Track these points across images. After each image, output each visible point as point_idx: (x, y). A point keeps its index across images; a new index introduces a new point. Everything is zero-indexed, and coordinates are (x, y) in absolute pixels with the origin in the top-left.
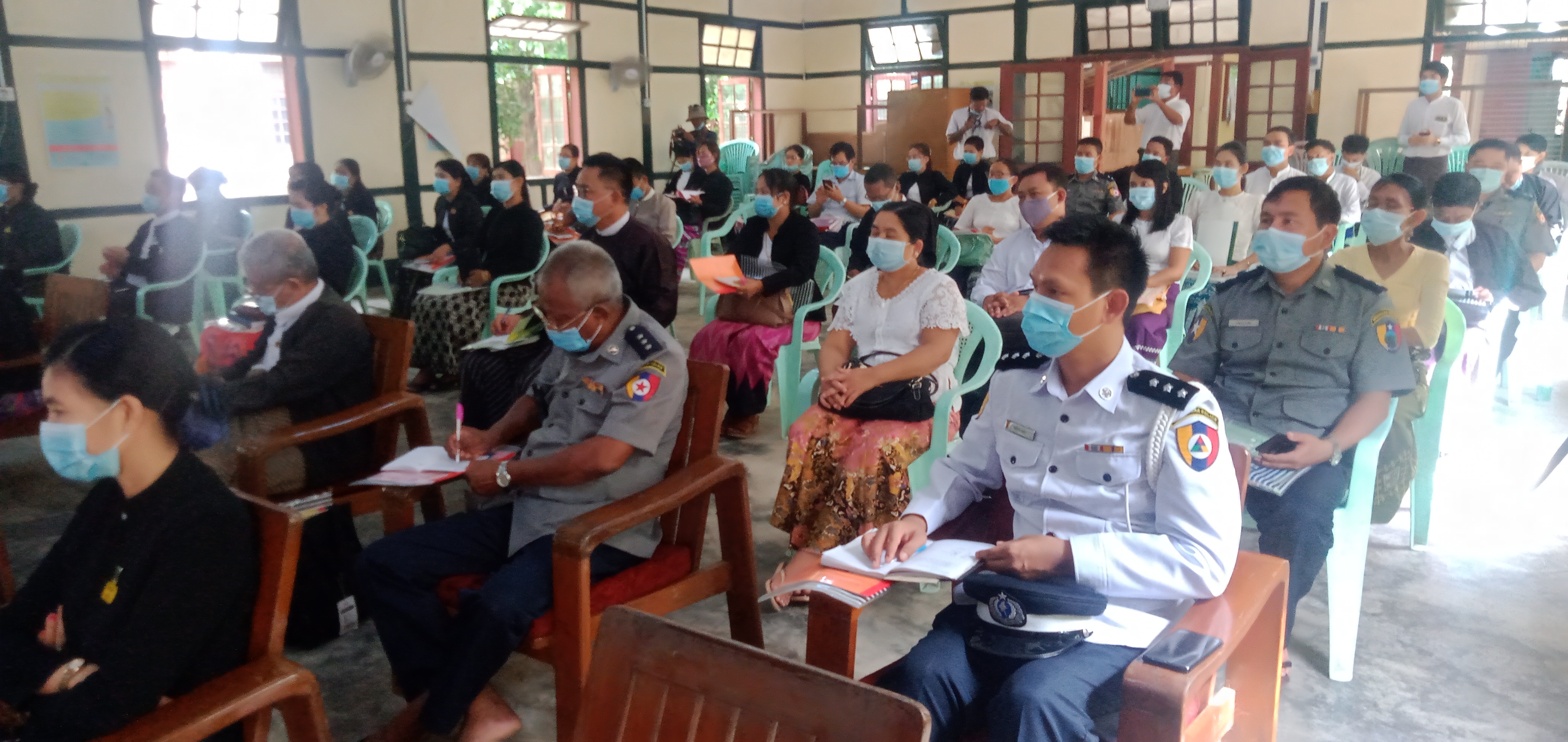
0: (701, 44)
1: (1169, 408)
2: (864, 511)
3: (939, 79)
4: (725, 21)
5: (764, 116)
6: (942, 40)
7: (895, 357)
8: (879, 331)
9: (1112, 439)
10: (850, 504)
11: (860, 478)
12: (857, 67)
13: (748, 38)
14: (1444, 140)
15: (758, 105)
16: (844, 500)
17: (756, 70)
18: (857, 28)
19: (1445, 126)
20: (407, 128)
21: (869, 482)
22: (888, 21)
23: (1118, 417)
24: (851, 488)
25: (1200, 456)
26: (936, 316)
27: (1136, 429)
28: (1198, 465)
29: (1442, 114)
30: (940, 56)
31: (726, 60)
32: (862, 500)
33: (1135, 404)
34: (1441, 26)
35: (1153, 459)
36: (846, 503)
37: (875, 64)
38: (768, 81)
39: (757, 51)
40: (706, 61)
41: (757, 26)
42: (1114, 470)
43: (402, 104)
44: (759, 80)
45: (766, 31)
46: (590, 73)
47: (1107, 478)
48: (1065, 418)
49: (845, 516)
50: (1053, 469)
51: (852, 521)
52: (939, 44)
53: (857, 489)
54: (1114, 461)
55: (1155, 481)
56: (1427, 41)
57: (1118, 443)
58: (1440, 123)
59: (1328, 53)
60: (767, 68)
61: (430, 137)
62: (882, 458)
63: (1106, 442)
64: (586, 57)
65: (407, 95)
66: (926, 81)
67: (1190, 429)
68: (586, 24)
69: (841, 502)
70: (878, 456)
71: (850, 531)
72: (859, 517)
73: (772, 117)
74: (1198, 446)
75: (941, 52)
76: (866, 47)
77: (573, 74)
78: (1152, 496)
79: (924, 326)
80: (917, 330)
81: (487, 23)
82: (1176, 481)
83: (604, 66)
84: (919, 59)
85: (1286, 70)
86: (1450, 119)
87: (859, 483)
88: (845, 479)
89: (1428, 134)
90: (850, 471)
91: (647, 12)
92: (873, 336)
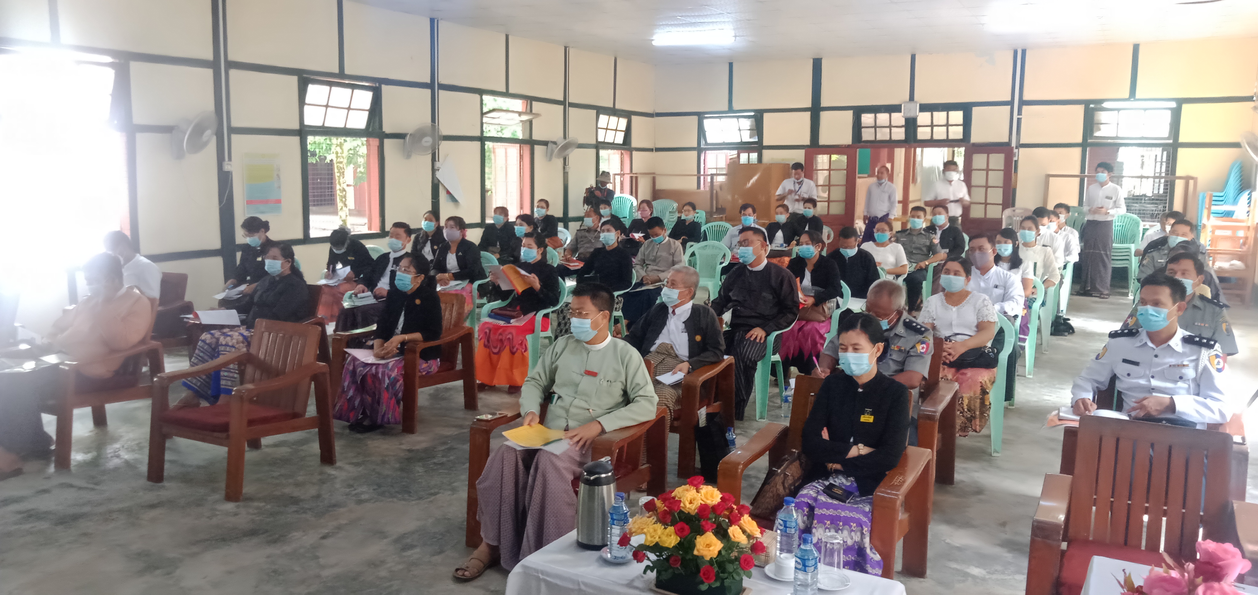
0: (597, 128)
1: (1206, 349)
2: (974, 413)
3: (754, 156)
4: (613, 112)
5: (631, 177)
6: (758, 128)
7: (967, 337)
8: (954, 323)
9: (1183, 362)
10: (966, 410)
11: (971, 397)
12: (695, 145)
13: (623, 123)
14: (1111, 212)
15: (627, 170)
16: (963, 408)
17: (626, 145)
18: (695, 118)
19: (1111, 202)
20: (436, 186)
21: (976, 398)
22: (719, 114)
23: (1183, 355)
24: (966, 402)
25: (1219, 367)
26: (987, 316)
27: (1194, 358)
28: (1219, 370)
29: (1110, 195)
30: (755, 139)
31: (609, 139)
32: (973, 407)
33: (1188, 348)
34: (1092, 136)
35: (1200, 368)
36: (963, 409)
37: (706, 143)
38: (634, 153)
39: (628, 132)
40: (601, 139)
41: (628, 115)
42: (1184, 374)
43: (434, 170)
44: (629, 153)
45: (634, 118)
46: (537, 147)
47: (1181, 378)
48: (1156, 356)
49: (963, 416)
50: (1153, 377)
51: (967, 418)
52: (755, 132)
53: (969, 402)
54: (1184, 371)
55: (1200, 380)
56: (1084, 145)
57: (1185, 363)
58: (1107, 200)
59: (1022, 150)
60: (635, 143)
61: (448, 192)
62: (981, 386)
63: (1180, 363)
64: (535, 137)
65: (437, 165)
66: (744, 158)
67: (1214, 357)
68: (537, 115)
69: (961, 409)
70: (980, 385)
71: (966, 424)
72: (972, 416)
73: (636, 178)
74: (1218, 363)
75: (757, 137)
76: (701, 132)
77: (527, 149)
78: (1199, 385)
79: (980, 320)
80: (975, 324)
81: (483, 114)
82: (1210, 377)
83: (545, 143)
84: (740, 141)
85: (997, 160)
86: (1114, 199)
87: (970, 400)
88: (962, 397)
89: (1102, 208)
90: (964, 393)
91: (569, 106)
92: (951, 325)
